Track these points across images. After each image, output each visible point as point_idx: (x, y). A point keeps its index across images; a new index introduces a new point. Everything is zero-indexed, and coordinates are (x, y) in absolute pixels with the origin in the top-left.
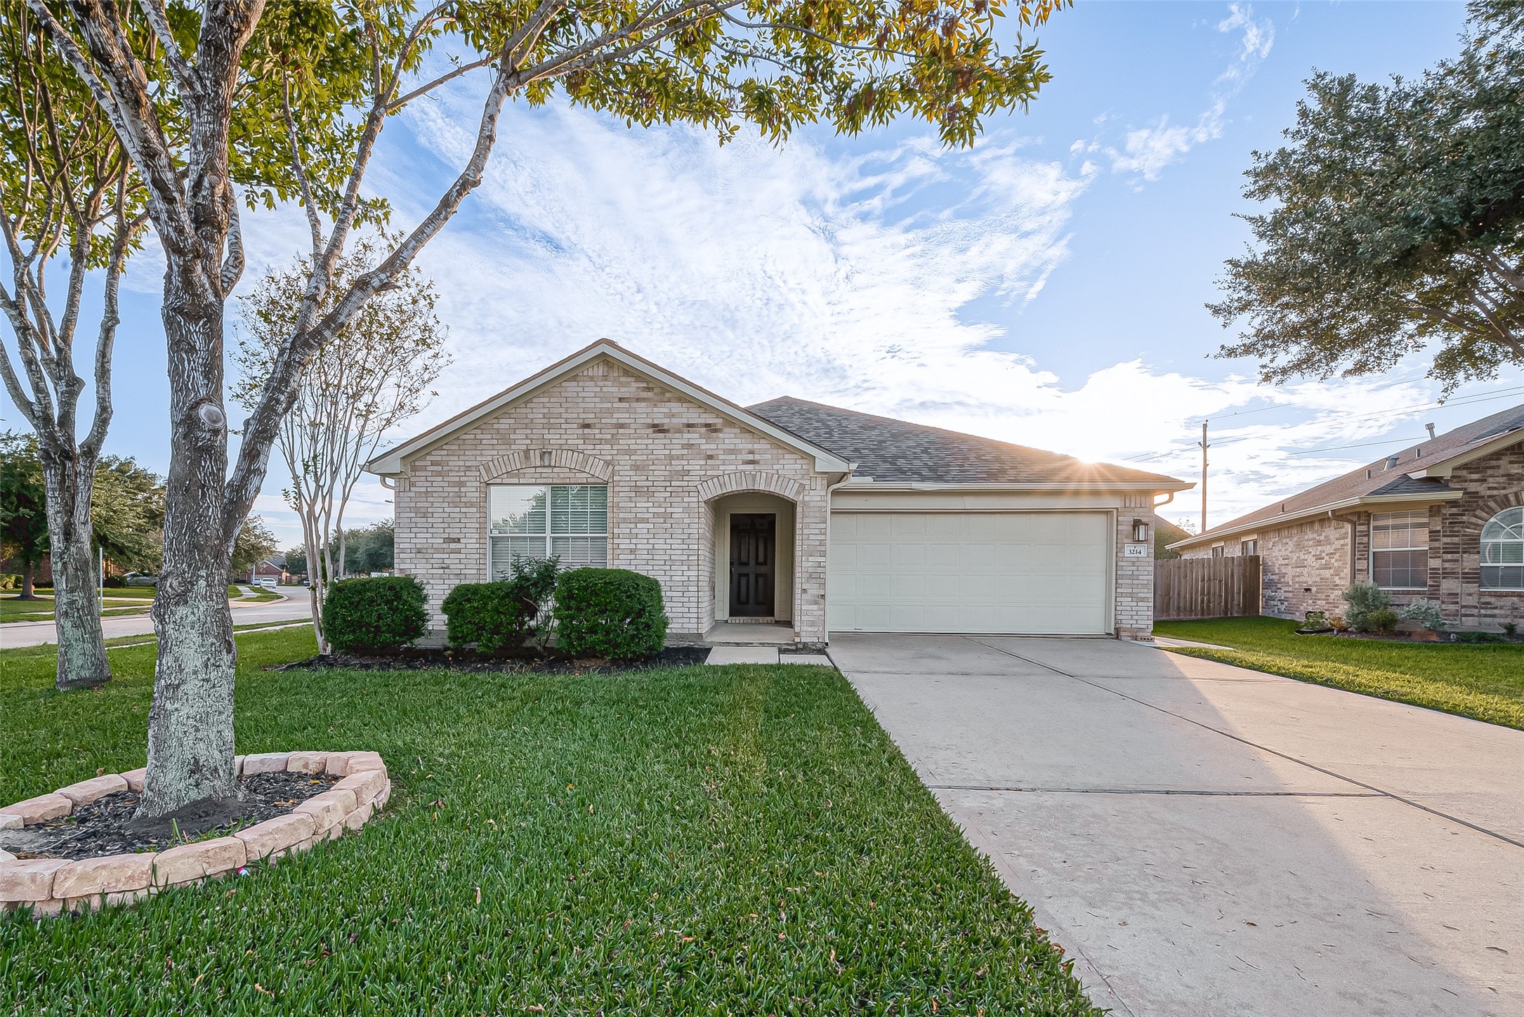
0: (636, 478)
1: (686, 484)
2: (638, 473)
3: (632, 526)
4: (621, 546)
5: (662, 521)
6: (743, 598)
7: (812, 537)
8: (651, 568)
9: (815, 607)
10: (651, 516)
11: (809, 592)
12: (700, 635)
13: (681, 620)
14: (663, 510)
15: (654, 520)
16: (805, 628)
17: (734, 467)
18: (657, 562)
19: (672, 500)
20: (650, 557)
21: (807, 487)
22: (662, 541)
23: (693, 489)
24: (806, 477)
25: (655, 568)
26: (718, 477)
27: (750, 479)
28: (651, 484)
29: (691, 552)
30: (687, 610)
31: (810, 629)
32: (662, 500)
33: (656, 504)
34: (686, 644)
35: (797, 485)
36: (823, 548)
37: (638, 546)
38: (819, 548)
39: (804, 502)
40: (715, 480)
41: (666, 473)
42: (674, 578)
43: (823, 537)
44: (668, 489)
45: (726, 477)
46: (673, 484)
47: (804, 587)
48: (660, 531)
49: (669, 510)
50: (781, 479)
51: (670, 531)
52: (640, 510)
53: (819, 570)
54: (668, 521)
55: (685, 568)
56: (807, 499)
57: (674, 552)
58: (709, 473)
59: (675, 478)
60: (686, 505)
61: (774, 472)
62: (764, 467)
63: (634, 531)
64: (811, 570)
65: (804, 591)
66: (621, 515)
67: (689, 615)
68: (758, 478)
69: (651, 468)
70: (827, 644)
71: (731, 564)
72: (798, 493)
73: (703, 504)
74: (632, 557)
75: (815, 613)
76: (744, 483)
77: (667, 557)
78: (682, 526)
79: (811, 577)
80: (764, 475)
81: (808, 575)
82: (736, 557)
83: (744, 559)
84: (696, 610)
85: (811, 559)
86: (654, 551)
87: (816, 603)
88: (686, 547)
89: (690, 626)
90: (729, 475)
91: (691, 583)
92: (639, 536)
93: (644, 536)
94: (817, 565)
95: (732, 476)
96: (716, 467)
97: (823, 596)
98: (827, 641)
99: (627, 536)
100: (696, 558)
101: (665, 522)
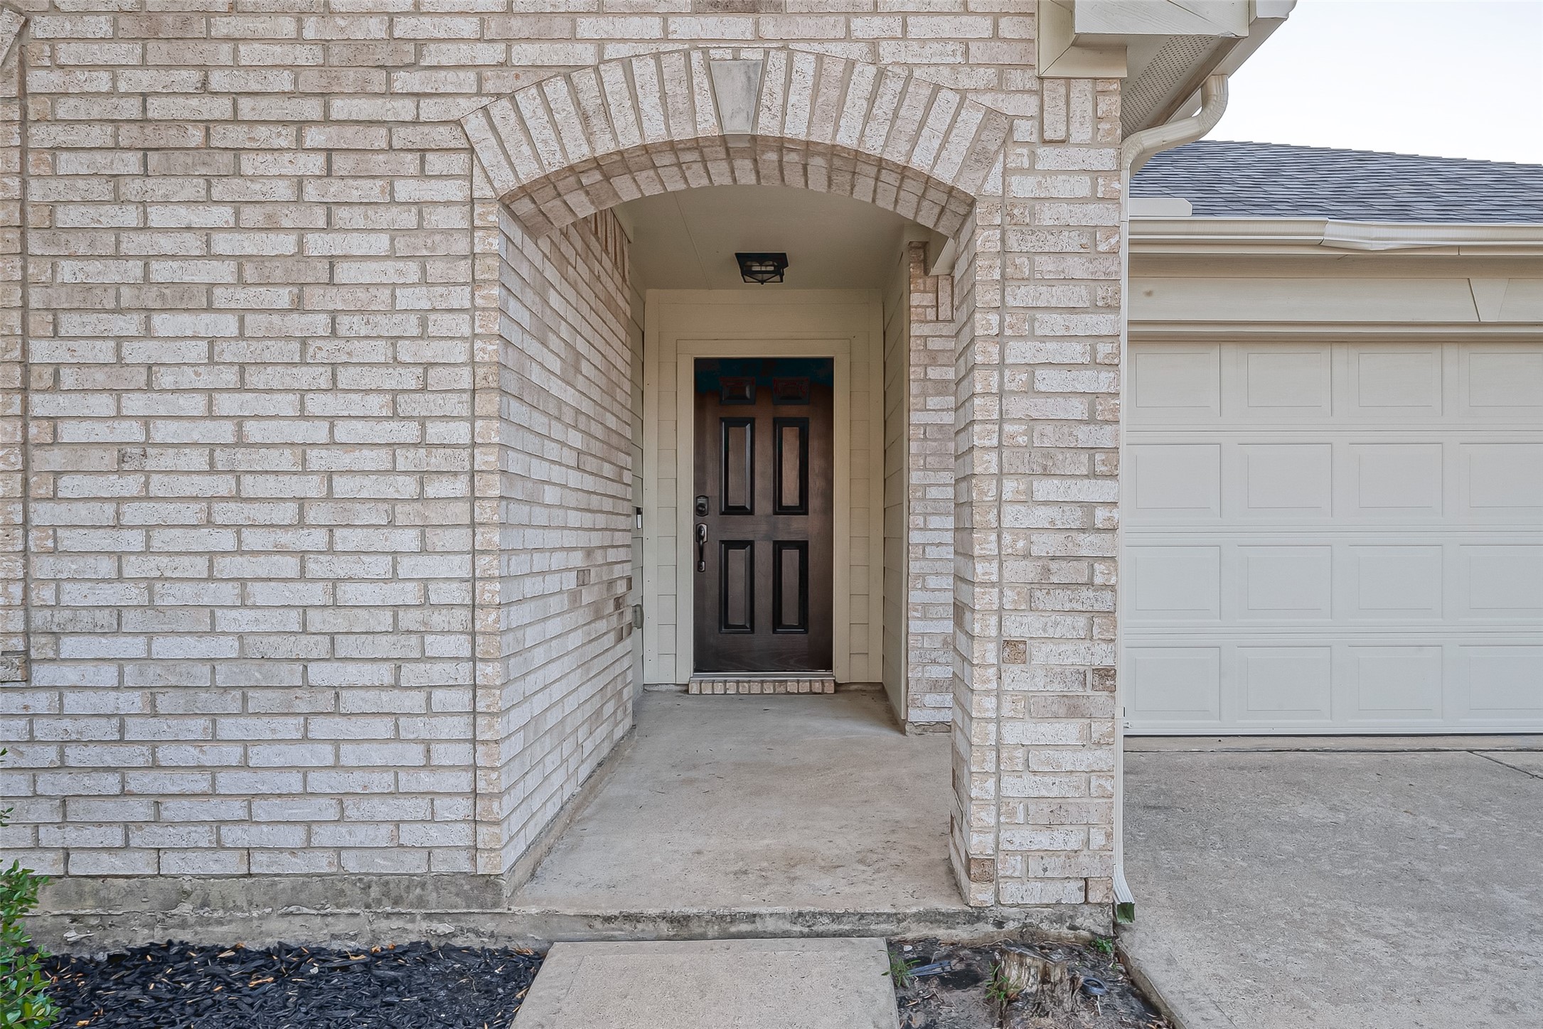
0: (145, 80)
1: (405, 110)
2: (158, 53)
3: (129, 325)
4: (69, 432)
5: (283, 298)
6: (737, 616)
7: (1049, 380)
8: (226, 540)
9: (1070, 731)
10: (225, 272)
11: (1039, 654)
12: (490, 882)
13: (383, 809)
14: (286, 244)
15: (244, 297)
16: (1021, 837)
17: (652, 27)
18: (260, 513)
19: (335, 189)
20: (224, 485)
21: (1024, 130)
22: (286, 404)
23: (443, 136)
24: (1018, 79)
25: (253, 539)
26: (568, 73)
27: (733, 89)
28: (221, 108)
29: (437, 460)
30: (415, 755)
31: (1043, 840)
32: (283, 191)
33: (252, 216)
34: (415, 930)
35: (971, 118)
36: (1104, 436)
37: (163, 432)
38: (1085, 436)
39: (1005, 204)
40: (557, 90)
41: (303, 55)
42: (349, 593)
43: (1103, 381)
44: (315, 137)
45: (614, 76)
46: (340, 108)
47: (1013, 630)
48: (276, 351)
49: (318, 245)
50: (893, 86)
51: (325, 350)
52: (166, 244)
53: (1088, 544)
54: (314, 297)
55: (407, 540)
56: (1022, 187)
57: (344, 460)
58: (525, 54)
59: (350, 78)
60: (408, 219)
61: (856, 51)
62: (806, 27)
63: (137, 353)
64: (1045, 545)
65: (1013, 650)
66: (67, 271)
67: (426, 781)
68: (775, 81)
69: (222, 26)
70: (1126, 910)
71: (700, 511)
72: (979, 157)
73: (494, 216)
74: (131, 485)
75: (1067, 760)
76: (704, 103)
77: (312, 487)
78: (386, 325)
79: (1044, 582)
80: (805, 65)
81: (1029, 571)
82: (712, 489)
83: (738, 497)
84: (461, 754)
85: (1045, 489)
86: (243, 459)
87: (1074, 710)
88: (409, 432)
89: (435, 835)
90: (626, 64)
91: (438, 619)
92: (166, 379)
93: (188, 378)
94: (1074, 518)
95: (645, 71)
96: (561, 27)
97: (1106, 675)
98: (1125, 895)
99: (100, 377)
100: (460, 487)
101: (298, 307)
